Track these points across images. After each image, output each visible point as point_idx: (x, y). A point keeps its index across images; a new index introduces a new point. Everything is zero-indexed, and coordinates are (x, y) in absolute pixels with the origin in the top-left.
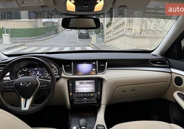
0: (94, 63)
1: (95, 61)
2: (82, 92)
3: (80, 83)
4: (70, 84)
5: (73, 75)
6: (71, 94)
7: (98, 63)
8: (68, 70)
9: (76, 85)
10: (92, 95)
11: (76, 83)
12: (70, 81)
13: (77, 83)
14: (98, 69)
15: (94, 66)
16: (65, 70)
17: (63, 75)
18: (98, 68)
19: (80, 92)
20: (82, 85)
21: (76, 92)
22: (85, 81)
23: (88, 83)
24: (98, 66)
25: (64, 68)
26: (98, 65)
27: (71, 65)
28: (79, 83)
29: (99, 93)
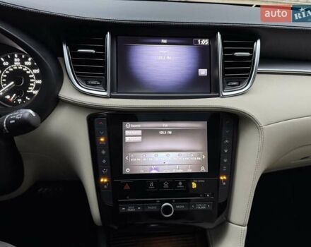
0: (205, 42)
1: (208, 31)
2: (154, 172)
3: (146, 133)
4: (101, 136)
5: (111, 97)
6: (103, 180)
7: (224, 44)
8: (89, 71)
9: (127, 139)
10: (194, 185)
11: (127, 132)
12: (101, 123)
13: (132, 133)
14: (225, 72)
15: (206, 58)
16: (75, 69)
17: (66, 93)
18: (225, 65)
19: (142, 172)
20: (152, 144)
21: (127, 171)
22: (165, 125)
23: (176, 132)
24: (225, 58)
25: (73, 62)
26: (224, 51)
27: (104, 49)
28: (139, 132)
29: (223, 178)
